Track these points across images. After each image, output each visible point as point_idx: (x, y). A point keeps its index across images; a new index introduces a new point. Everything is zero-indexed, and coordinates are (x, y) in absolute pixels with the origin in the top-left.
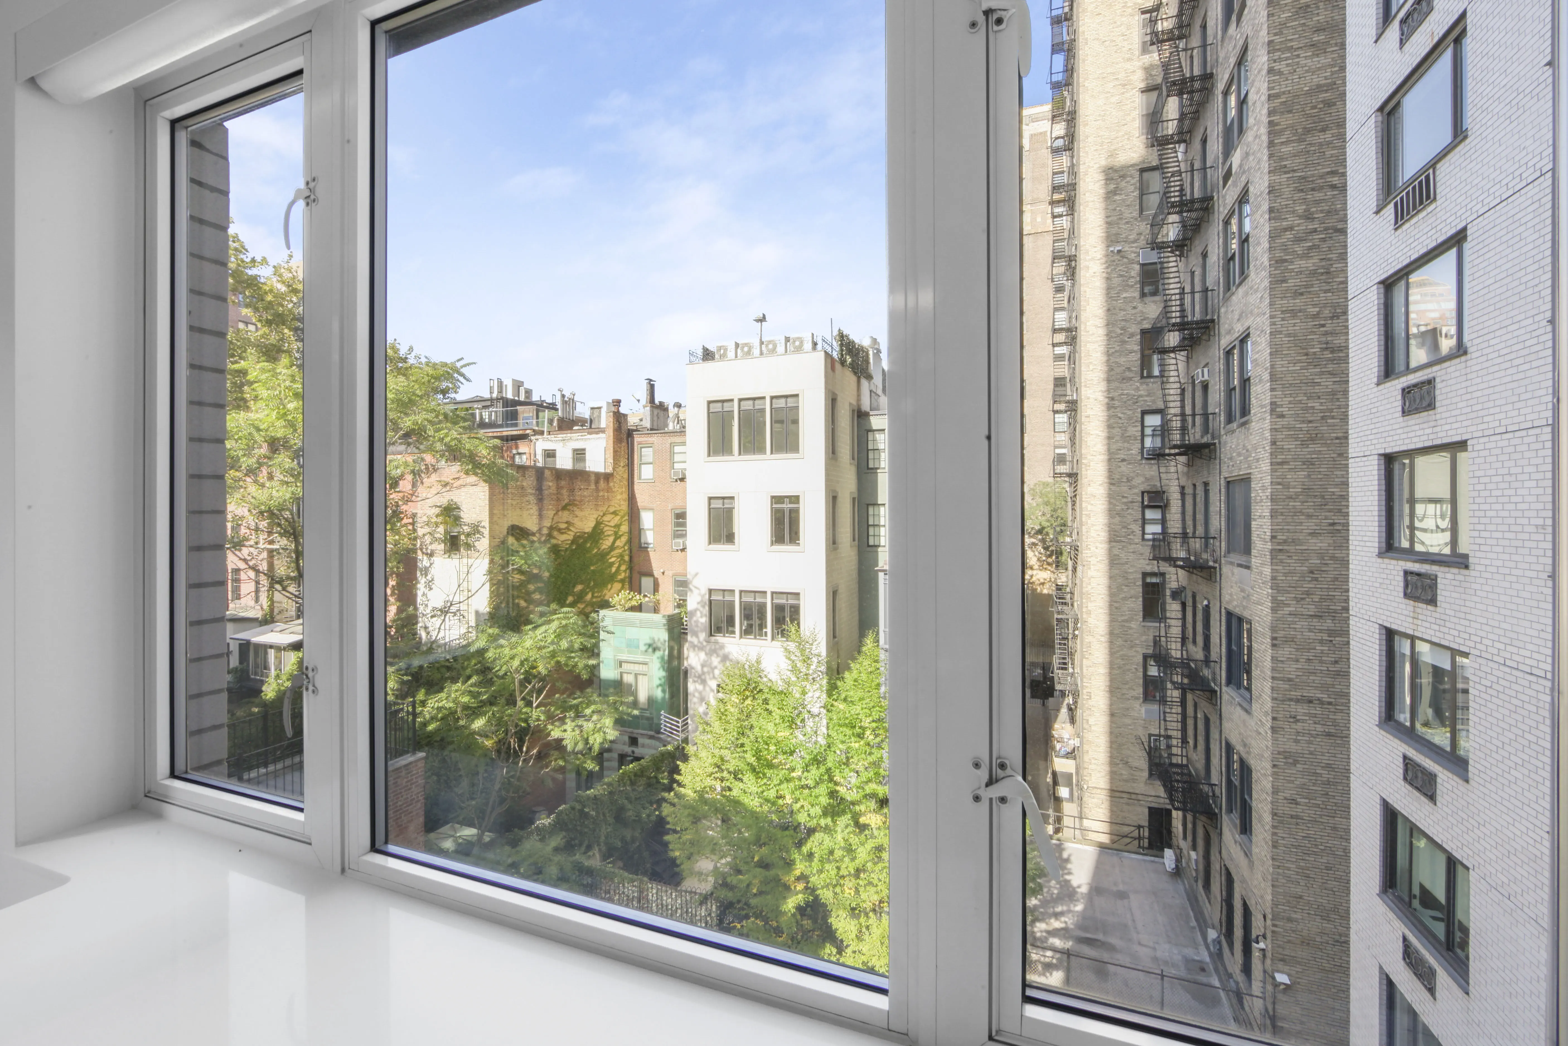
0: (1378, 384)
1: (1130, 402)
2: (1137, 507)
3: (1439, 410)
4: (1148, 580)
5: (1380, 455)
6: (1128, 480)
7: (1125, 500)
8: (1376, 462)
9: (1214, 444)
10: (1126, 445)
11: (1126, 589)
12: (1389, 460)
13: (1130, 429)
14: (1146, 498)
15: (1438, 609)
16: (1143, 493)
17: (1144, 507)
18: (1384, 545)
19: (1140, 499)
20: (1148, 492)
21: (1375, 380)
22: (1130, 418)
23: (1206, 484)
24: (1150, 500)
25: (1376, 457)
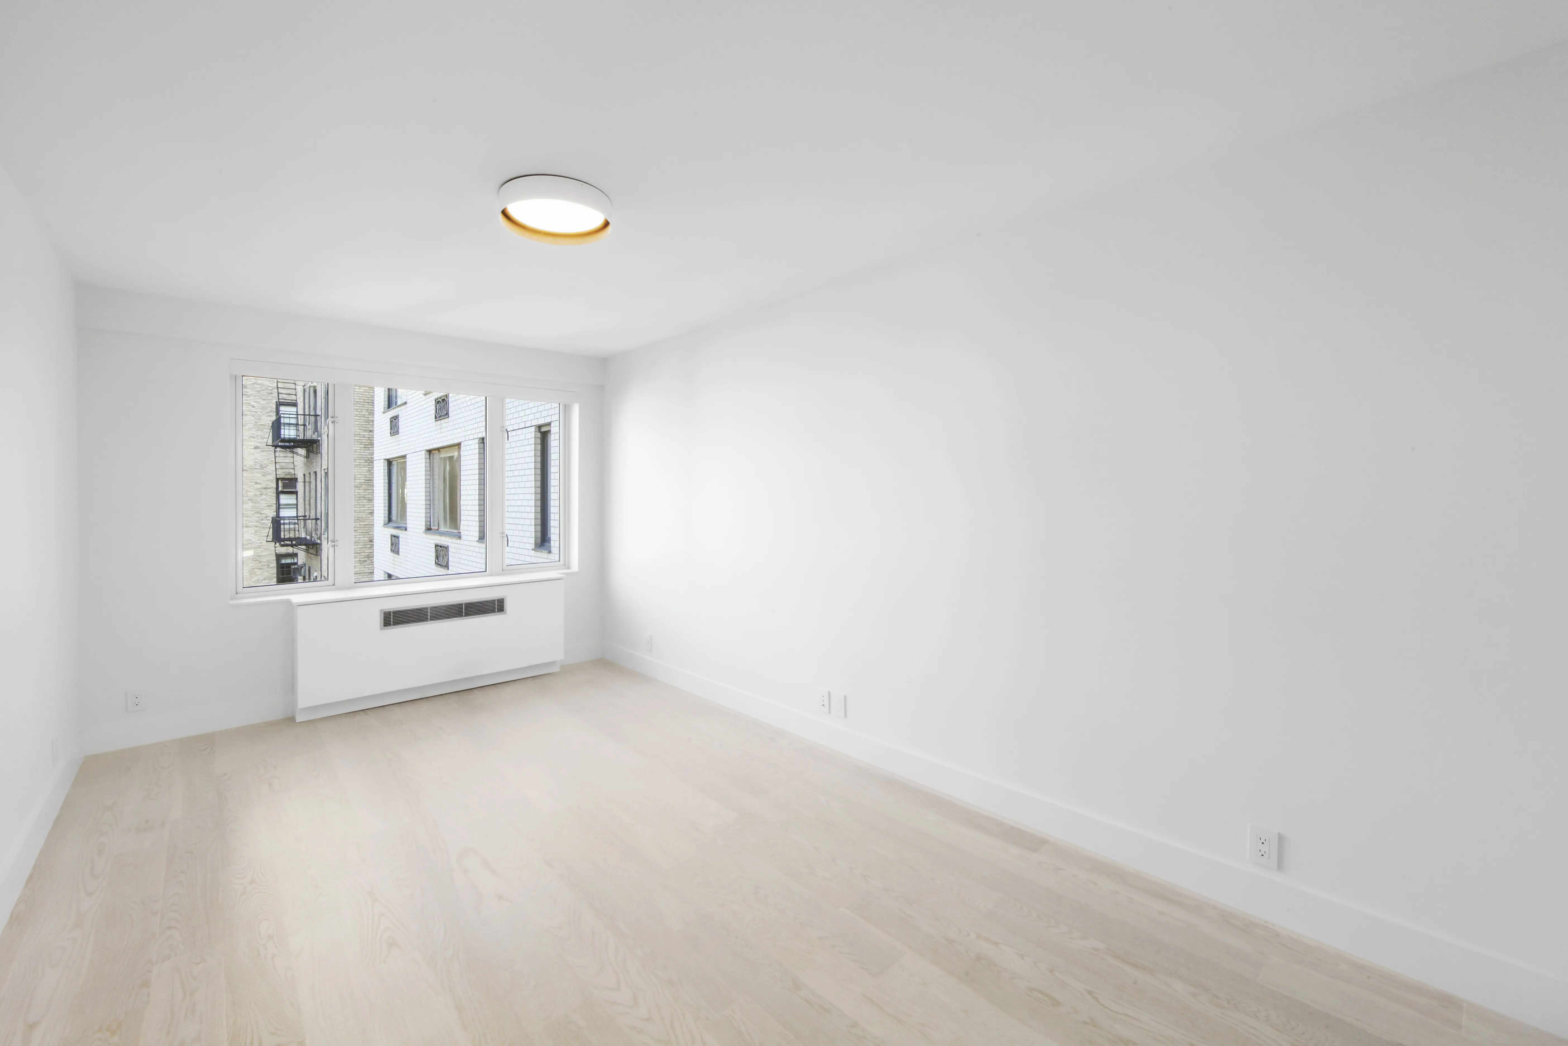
0: (384, 413)
1: (265, 392)
2: (272, 493)
3: (400, 434)
4: (283, 561)
5: (385, 459)
6: (262, 467)
7: (258, 486)
8: (382, 464)
9: (319, 441)
10: (259, 433)
11: (258, 572)
12: (389, 462)
13: (264, 417)
14: (280, 485)
15: (400, 557)
16: (277, 480)
17: (278, 493)
18: (387, 519)
19: (275, 485)
20: (283, 479)
21: (382, 410)
22: (264, 408)
23: (316, 473)
24: (284, 486)
25: (382, 461)
